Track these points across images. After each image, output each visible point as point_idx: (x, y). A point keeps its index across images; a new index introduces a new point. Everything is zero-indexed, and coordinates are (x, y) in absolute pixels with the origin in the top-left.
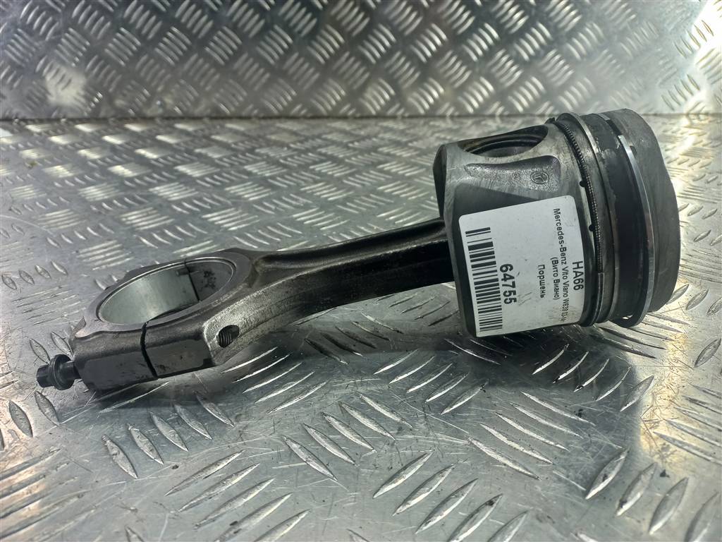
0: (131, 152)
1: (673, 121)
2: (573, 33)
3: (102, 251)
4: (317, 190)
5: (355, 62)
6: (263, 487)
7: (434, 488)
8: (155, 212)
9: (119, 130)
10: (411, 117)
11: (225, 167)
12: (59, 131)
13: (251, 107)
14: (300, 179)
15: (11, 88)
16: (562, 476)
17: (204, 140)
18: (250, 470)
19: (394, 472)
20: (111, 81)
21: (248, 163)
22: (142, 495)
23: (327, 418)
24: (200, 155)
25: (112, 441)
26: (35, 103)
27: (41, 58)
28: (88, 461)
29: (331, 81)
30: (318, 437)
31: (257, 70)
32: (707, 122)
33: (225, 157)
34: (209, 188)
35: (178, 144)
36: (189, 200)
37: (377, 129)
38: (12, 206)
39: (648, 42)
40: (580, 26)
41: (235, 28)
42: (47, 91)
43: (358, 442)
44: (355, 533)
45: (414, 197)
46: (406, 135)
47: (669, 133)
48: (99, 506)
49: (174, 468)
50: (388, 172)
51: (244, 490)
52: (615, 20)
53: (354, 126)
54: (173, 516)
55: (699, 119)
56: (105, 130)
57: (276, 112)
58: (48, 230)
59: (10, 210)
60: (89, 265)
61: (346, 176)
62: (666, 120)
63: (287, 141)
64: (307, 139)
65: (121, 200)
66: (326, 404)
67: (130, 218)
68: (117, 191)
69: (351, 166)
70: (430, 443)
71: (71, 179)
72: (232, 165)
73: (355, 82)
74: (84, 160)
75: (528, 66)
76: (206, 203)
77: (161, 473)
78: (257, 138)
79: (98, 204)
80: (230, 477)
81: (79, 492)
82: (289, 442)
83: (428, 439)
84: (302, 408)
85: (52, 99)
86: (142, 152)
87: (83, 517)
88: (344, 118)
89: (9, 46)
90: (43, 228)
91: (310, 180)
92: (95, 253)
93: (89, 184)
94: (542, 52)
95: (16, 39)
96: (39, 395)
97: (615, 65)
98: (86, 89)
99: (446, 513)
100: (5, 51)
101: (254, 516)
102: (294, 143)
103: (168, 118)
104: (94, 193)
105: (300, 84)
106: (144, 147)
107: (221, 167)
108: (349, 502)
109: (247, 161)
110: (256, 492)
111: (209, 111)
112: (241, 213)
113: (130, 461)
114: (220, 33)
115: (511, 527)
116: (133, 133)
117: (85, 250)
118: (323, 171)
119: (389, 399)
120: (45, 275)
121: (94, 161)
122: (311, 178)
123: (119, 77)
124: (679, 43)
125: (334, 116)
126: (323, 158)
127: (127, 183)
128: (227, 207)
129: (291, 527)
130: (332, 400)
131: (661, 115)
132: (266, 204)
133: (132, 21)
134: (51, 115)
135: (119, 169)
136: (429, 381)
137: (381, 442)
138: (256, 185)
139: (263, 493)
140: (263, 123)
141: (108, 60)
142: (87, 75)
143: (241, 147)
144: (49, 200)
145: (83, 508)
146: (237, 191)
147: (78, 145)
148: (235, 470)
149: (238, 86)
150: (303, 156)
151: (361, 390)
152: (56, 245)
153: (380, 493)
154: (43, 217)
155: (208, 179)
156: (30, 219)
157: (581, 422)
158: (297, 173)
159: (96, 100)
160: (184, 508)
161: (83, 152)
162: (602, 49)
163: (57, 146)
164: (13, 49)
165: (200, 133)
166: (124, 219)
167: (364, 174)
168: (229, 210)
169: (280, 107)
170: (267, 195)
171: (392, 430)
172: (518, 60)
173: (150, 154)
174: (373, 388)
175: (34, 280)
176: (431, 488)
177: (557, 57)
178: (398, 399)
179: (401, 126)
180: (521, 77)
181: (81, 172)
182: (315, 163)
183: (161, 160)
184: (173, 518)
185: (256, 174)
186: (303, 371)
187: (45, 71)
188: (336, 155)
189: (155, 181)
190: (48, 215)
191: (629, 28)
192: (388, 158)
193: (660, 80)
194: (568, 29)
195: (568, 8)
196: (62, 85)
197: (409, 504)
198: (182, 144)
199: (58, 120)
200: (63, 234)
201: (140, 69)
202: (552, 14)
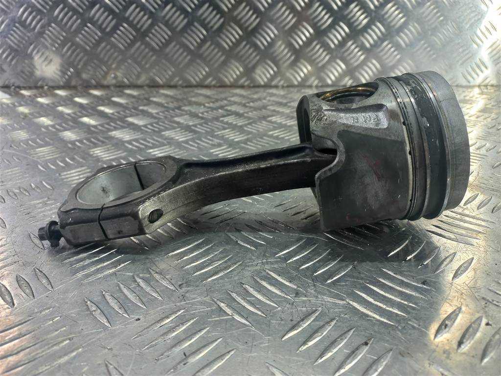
0: (94, 109)
1: (469, 90)
2: (401, 29)
3: (77, 174)
4: (226, 134)
5: (250, 48)
6: (202, 333)
7: (324, 334)
8: (113, 148)
9: (85, 94)
10: (288, 87)
11: (161, 119)
12: (43, 95)
13: (177, 79)
14: (213, 126)
15: (10, 65)
16: (415, 325)
17: (145, 101)
18: (192, 321)
19: (294, 323)
20: (80, 60)
21: (177, 116)
22: (115, 339)
23: (244, 286)
24: (142, 111)
25: (91, 302)
26: (26, 75)
27: (31, 44)
28: (75, 315)
29: (233, 61)
30: (239, 299)
31: (182, 53)
32: (492, 91)
33: (161, 112)
34: (150, 132)
35: (127, 104)
36: (137, 140)
37: (265, 94)
38: (12, 144)
39: (452, 36)
40: (405, 24)
41: (167, 24)
42: (34, 67)
43: (268, 302)
44: (270, 365)
45: (294, 139)
46: (286, 98)
47: (468, 98)
48: (85, 346)
49: (137, 320)
50: (275, 122)
51: (188, 335)
52: (429, 20)
53: (249, 92)
54: (138, 353)
55: (487, 89)
56: (76, 94)
57: (194, 83)
58: (38, 160)
59: (11, 146)
60: (68, 183)
61: (246, 125)
62: (464, 89)
63: (203, 102)
64: (217, 100)
65: (88, 140)
66: (243, 276)
67: (96, 152)
68: (86, 134)
69: (249, 118)
70: (319, 303)
71: (53, 126)
72: (166, 117)
73: (250, 62)
74: (62, 114)
75: (370, 52)
76: (149, 142)
77: (128, 324)
78: (181, 100)
79: (73, 143)
80: (178, 326)
81: (70, 336)
82: (218, 302)
83: (317, 300)
84: (226, 279)
85: (38, 73)
86: (102, 108)
87: (74, 354)
88: (242, 87)
89: (9, 36)
90: (35, 159)
91: (221, 127)
92: (72, 175)
93: (66, 129)
94: (379, 42)
95: (14, 31)
96: (37, 270)
97: (430, 51)
98: (62, 66)
99: (335, 350)
100: (7, 39)
101: (198, 353)
102: (209, 103)
103: (119, 87)
104: (69, 135)
105: (212, 63)
106: (103, 105)
107: (159, 119)
108: (265, 343)
109: (176, 115)
110: (198, 336)
111: (147, 82)
112: (174, 149)
113: (105, 316)
114: (156, 28)
115: (382, 360)
116: (95, 96)
117: (65, 173)
118: (230, 122)
119: (287, 273)
120: (38, 190)
121: (69, 115)
122: (222, 126)
123: (86, 58)
124: (473, 35)
125: (234, 85)
126: (229, 113)
127: (93, 129)
128: (164, 145)
129: (224, 360)
130: (247, 273)
131: (461, 86)
132: (190, 143)
133: (95, 19)
134: (38, 84)
135: (86, 120)
136: (315, 261)
137: (284, 303)
138: (183, 131)
139: (202, 337)
140: (186, 90)
141: (78, 46)
142: (63, 56)
143: (171, 105)
144: (38, 140)
145: (74, 347)
146: (169, 134)
147: (57, 104)
148: (182, 321)
149: (168, 64)
150: (215, 111)
151: (267, 267)
152: (44, 170)
153: (286, 337)
154: (34, 151)
155: (149, 126)
156: (25, 152)
157: (425, 288)
158: (211, 123)
159: (69, 73)
160: (146, 347)
161: (60, 108)
162: (420, 40)
163: (42, 105)
164: (12, 38)
165: (142, 97)
166: (92, 153)
167: (258, 123)
168: (165, 147)
169: (197, 79)
170: (191, 137)
171: (291, 294)
172: (362, 47)
173: (107, 110)
174: (276, 266)
175: (30, 193)
176: (323, 334)
177: (390, 46)
178: (294, 273)
179: (282, 93)
180: (365, 59)
181: (59, 121)
182: (223, 116)
183: (116, 114)
184: (139, 355)
185: (183, 124)
186: (225, 254)
187: (34, 53)
188: (238, 111)
189: (112, 128)
190: (37, 150)
191: (439, 26)
192: (274, 113)
193: (460, 62)
194: (397, 26)
195: (397, 12)
196: (46, 63)
197: (307, 344)
198: (130, 103)
199: (42, 87)
200: (49, 162)
201: (101, 52)
202: (387, 16)
